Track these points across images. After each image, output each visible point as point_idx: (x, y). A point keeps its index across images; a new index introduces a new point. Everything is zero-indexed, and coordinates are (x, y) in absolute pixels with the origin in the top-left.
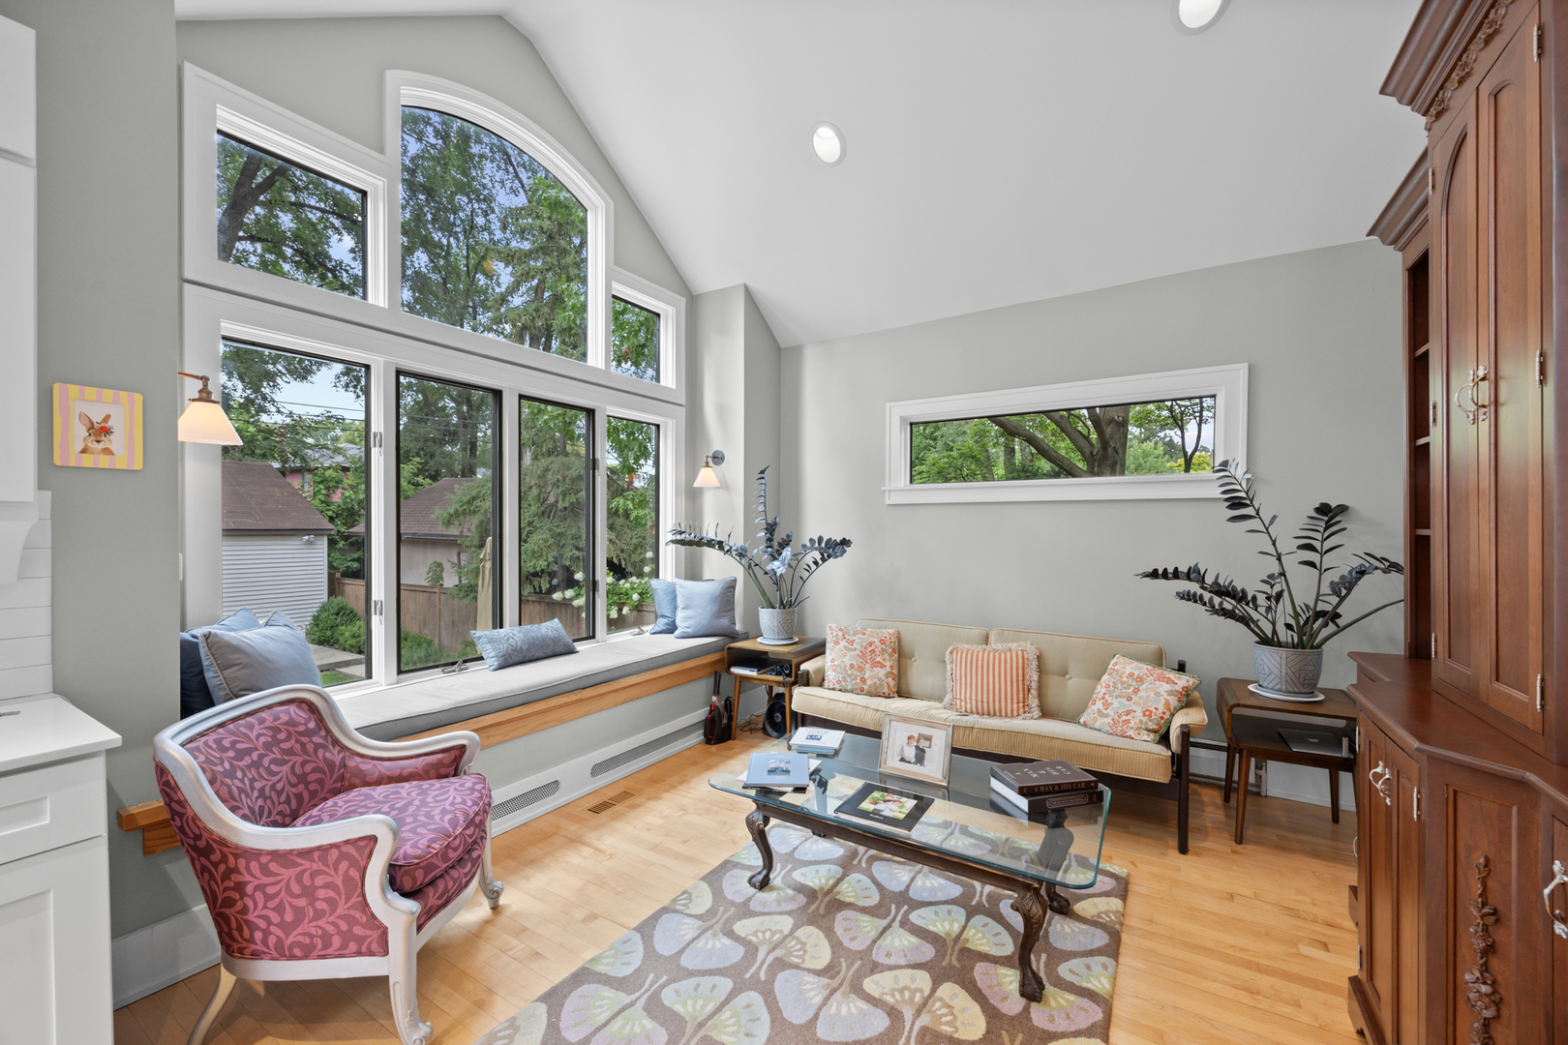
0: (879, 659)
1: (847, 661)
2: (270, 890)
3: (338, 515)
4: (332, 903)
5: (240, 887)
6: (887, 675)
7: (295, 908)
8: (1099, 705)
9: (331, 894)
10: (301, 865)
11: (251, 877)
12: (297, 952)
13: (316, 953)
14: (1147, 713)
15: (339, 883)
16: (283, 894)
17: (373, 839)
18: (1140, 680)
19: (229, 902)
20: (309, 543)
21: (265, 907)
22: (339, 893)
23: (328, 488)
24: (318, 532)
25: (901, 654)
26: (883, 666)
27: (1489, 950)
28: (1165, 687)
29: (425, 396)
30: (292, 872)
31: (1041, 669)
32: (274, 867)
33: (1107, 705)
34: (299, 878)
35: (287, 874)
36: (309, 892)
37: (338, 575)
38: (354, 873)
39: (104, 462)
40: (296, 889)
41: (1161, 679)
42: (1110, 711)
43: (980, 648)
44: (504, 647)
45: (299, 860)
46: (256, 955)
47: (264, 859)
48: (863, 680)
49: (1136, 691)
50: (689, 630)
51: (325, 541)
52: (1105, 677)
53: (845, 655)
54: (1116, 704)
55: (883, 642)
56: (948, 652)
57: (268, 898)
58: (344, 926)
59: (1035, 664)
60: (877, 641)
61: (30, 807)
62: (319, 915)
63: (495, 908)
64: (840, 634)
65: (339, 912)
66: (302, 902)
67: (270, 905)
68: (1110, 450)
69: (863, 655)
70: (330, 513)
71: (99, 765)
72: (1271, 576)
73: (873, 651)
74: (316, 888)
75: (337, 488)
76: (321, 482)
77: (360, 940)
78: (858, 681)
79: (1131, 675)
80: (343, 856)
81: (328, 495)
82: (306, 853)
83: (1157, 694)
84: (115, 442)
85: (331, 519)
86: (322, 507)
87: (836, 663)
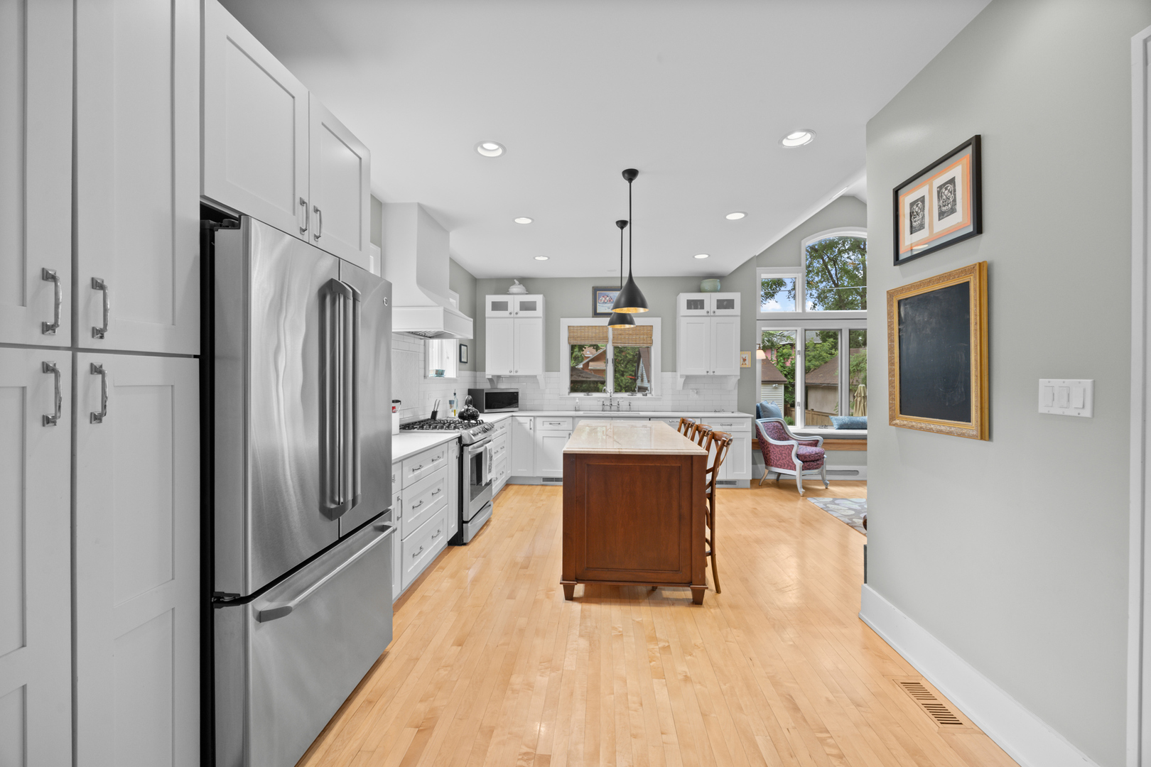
3: (789, 373)
4: (786, 458)
5: (769, 451)
7: (779, 457)
9: (785, 455)
10: (780, 449)
11: (771, 449)
12: (779, 467)
13: (783, 468)
15: (787, 454)
16: (776, 454)
17: (793, 445)
19: (767, 454)
20: (776, 388)
22: (787, 456)
23: (784, 359)
24: (779, 382)
29: (840, 296)
32: (775, 448)
34: (780, 452)
35: (778, 450)
36: (781, 454)
37: (789, 406)
38: (790, 453)
39: (745, 366)
40: (779, 454)
44: (841, 422)
46: (772, 466)
47: (773, 447)
51: (783, 386)
57: (773, 454)
58: (788, 463)
61: (743, 424)
62: (783, 459)
63: (827, 488)
65: (787, 460)
67: (774, 456)
70: (785, 372)
71: (751, 419)
74: (783, 454)
75: (789, 358)
76: (781, 356)
77: (791, 467)
80: (788, 448)
81: (784, 363)
82: (781, 446)
84: (747, 362)
85: (786, 376)
86: (781, 369)
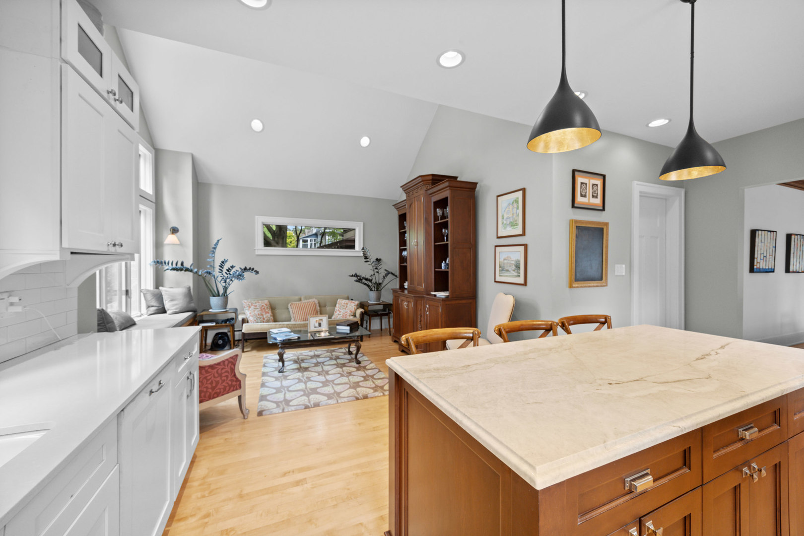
0: (267, 311)
1: (256, 312)
2: (209, 378)
4: (227, 377)
6: (271, 316)
7: (216, 381)
8: (338, 312)
9: (227, 374)
10: (217, 368)
12: (215, 395)
13: (221, 394)
14: (351, 311)
15: (229, 371)
16: (213, 378)
18: (347, 304)
21: (206, 384)
22: (229, 373)
25: (273, 308)
26: (269, 313)
27: (421, 321)
28: (353, 304)
30: (215, 370)
31: (320, 306)
32: (210, 370)
33: (340, 312)
34: (217, 372)
38: (232, 366)
40: (216, 375)
41: (351, 303)
42: (341, 313)
43: (300, 302)
45: (217, 366)
47: (206, 368)
48: (264, 319)
49: (347, 307)
50: (177, 310)
52: (337, 305)
53: (255, 311)
54: (342, 311)
55: (266, 305)
56: (289, 305)
57: (207, 380)
58: (230, 383)
59: (318, 305)
60: (264, 304)
62: (223, 382)
64: (250, 304)
65: (229, 379)
66: (218, 379)
67: (208, 383)
68: (282, 232)
69: (261, 310)
72: (372, 275)
73: (264, 308)
74: (222, 373)
77: (234, 386)
78: (262, 319)
79: (344, 303)
83: (352, 306)
87: (252, 314)
